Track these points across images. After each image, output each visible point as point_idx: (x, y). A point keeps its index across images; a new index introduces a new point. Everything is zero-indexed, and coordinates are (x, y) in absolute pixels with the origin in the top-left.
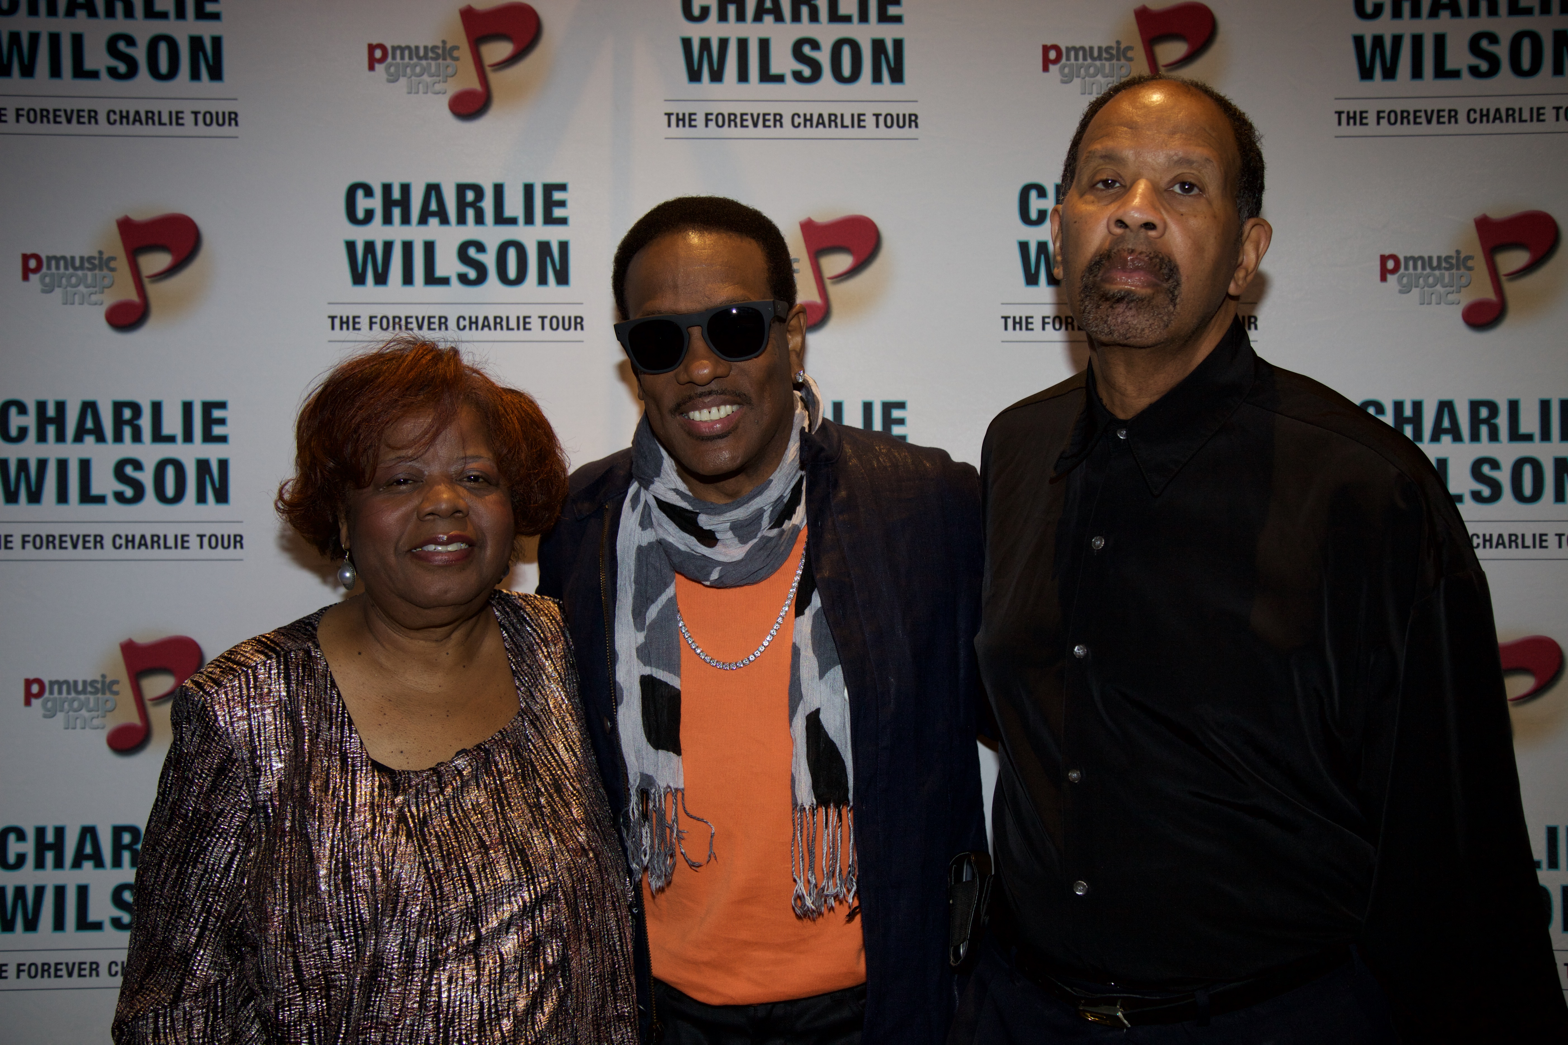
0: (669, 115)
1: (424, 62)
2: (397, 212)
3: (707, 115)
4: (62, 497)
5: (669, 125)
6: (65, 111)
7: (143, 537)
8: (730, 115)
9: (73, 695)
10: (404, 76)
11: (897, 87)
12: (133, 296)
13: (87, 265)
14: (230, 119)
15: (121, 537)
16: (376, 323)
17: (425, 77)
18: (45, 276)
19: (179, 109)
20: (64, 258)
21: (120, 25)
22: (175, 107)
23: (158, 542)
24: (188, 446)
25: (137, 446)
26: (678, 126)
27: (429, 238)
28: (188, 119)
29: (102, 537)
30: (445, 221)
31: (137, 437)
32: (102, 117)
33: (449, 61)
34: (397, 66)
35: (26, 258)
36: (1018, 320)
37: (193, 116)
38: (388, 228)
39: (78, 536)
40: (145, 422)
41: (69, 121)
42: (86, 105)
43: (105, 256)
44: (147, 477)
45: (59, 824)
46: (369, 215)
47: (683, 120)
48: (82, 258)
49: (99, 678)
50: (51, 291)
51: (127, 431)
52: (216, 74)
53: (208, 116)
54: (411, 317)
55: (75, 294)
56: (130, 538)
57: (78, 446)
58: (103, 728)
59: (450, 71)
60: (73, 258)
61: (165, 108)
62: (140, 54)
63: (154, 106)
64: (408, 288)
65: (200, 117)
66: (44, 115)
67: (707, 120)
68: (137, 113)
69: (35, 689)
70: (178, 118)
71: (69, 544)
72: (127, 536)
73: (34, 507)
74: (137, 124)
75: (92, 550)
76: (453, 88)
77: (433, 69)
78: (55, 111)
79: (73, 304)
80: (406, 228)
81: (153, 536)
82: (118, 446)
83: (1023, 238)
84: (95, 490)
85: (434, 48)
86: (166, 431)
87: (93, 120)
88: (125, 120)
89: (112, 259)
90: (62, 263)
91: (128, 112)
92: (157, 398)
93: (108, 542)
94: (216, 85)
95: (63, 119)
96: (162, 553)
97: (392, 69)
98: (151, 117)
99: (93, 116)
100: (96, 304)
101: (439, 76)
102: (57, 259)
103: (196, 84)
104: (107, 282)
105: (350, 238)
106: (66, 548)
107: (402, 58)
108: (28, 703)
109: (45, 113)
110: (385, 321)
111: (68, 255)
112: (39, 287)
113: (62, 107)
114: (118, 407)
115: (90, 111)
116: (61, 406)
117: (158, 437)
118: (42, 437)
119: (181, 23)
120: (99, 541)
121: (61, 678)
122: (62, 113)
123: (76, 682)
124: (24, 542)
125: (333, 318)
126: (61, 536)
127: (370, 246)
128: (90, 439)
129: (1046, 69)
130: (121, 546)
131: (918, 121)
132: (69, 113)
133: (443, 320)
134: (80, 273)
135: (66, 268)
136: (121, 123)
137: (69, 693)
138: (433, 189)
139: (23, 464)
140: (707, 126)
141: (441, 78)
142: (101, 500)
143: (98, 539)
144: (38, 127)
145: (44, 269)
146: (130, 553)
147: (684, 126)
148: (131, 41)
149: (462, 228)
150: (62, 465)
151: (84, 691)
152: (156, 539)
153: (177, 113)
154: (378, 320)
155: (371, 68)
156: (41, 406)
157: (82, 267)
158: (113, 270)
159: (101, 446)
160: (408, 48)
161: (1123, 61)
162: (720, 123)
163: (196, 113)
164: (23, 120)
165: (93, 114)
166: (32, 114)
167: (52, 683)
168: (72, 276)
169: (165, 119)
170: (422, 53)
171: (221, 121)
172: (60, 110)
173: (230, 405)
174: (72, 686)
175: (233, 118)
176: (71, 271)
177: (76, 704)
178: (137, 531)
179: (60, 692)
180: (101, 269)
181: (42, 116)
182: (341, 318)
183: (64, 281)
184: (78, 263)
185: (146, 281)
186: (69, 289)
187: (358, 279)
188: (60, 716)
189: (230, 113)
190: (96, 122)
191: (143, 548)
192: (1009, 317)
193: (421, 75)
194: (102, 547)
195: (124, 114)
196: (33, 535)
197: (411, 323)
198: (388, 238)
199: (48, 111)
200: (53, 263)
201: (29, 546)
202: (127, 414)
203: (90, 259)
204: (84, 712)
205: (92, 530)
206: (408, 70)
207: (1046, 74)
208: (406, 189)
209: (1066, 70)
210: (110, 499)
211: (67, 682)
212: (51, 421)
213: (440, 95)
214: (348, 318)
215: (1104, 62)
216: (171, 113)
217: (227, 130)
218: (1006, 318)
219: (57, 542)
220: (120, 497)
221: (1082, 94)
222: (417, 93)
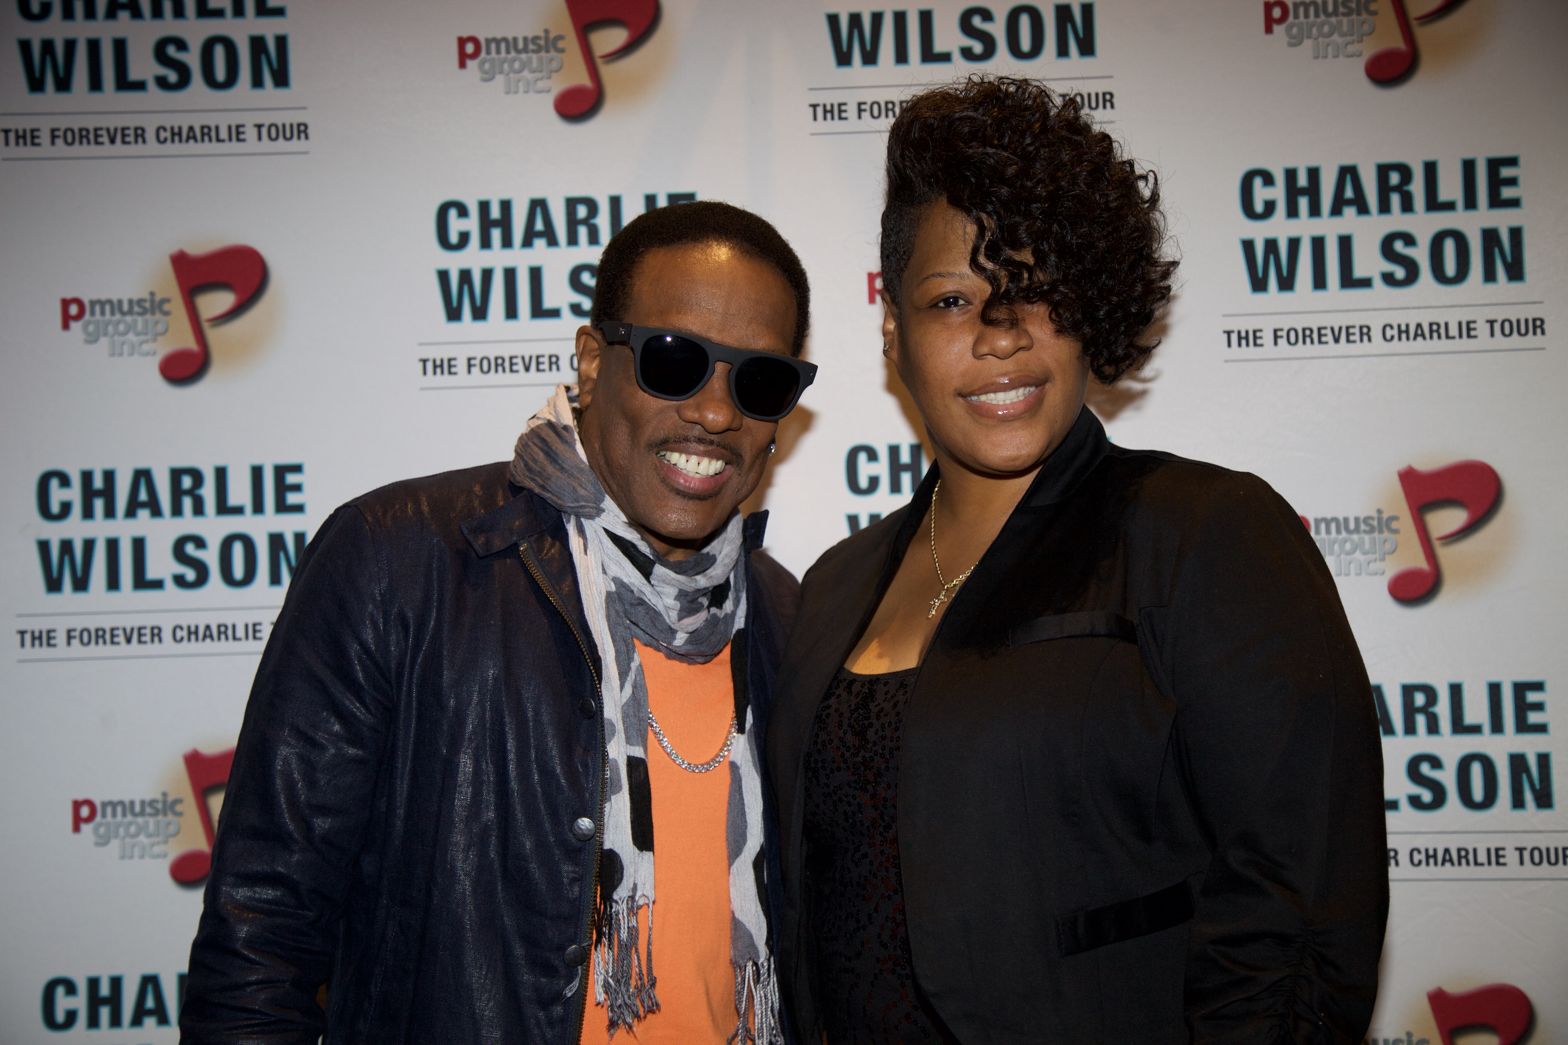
0: (814, 106)
1: (524, 56)
2: (496, 234)
3: (860, 104)
4: (113, 583)
5: (815, 118)
6: (108, 130)
7: (208, 627)
8: (887, 103)
9: (129, 818)
10: (501, 72)
11: (1088, 60)
12: (190, 343)
13: (136, 309)
14: (299, 132)
15: (181, 628)
16: (475, 365)
17: (526, 74)
18: (88, 323)
19: (240, 122)
20: (110, 302)
21: (169, 26)
22: (235, 119)
23: (225, 633)
24: (258, 518)
25: (199, 520)
26: (825, 118)
27: (535, 263)
28: (250, 133)
29: (160, 629)
30: (552, 241)
31: (199, 509)
32: (150, 135)
33: (553, 54)
34: (492, 61)
35: (66, 304)
36: (1243, 334)
37: (255, 130)
38: (486, 253)
39: (132, 630)
40: (208, 492)
41: (112, 141)
42: (132, 122)
43: (158, 298)
44: (211, 557)
45: (115, 973)
46: (464, 238)
47: (832, 111)
48: (131, 302)
49: (159, 797)
50: (96, 340)
51: (187, 503)
52: (281, 79)
53: (273, 130)
54: (516, 357)
55: (123, 343)
56: (193, 629)
57: (130, 522)
58: (165, 856)
59: (555, 65)
60: (120, 302)
61: (223, 121)
62: (192, 59)
63: (211, 120)
64: (512, 323)
65: (264, 131)
66: (83, 136)
67: (860, 111)
68: (191, 129)
69: (85, 812)
70: (238, 133)
71: (121, 639)
72: (189, 628)
73: (81, 596)
74: (192, 142)
75: (149, 645)
76: (558, 85)
77: (535, 64)
78: (96, 130)
79: (121, 354)
80: (507, 252)
81: (219, 626)
82: (177, 521)
83: (1247, 236)
84: (151, 574)
85: (535, 39)
86: (233, 500)
87: (140, 140)
88: (177, 138)
89: (166, 301)
90: (108, 308)
91: (180, 128)
92: (221, 463)
93: (167, 634)
94: (282, 92)
95: (105, 139)
96: (231, 645)
97: (487, 66)
98: (207, 133)
99: (140, 134)
100: (147, 354)
101: (541, 71)
102: (102, 303)
103: (258, 92)
104: (160, 328)
105: (443, 266)
106: (118, 643)
107: (498, 52)
108: (76, 829)
109: (84, 133)
110: (485, 363)
111: (115, 298)
112: (81, 336)
113: (104, 125)
114: (176, 475)
115: (136, 129)
116: (109, 476)
117: (224, 508)
118: (88, 513)
119: (239, 21)
120: (156, 633)
121: (115, 798)
122: (104, 133)
123: (132, 803)
124: (69, 638)
125: (424, 361)
126: (112, 630)
127: (465, 276)
128: (144, 514)
129: (1269, 30)
130: (182, 639)
131: (1115, 100)
132: (112, 131)
133: (554, 359)
134: (129, 318)
135: (113, 313)
136: (173, 141)
137: (124, 815)
138: (538, 205)
139: (67, 546)
140: (860, 117)
141: (544, 74)
142: (158, 584)
143: (156, 631)
144: (78, 150)
145: (87, 316)
146: (194, 647)
147: (833, 118)
148: (181, 45)
149: (573, 249)
150: (113, 545)
151: (142, 813)
152: (223, 629)
153: (238, 127)
154: (477, 362)
155: (462, 65)
156: (87, 477)
157: (130, 312)
158: (167, 314)
159: (157, 521)
160: (505, 40)
161: (1364, 16)
162: (876, 113)
163: (259, 127)
164: (59, 142)
165: (139, 132)
166: (69, 135)
167: (104, 805)
168: (119, 322)
169: (224, 134)
170: (521, 45)
171: (288, 135)
172: (101, 129)
173: (306, 468)
174: (128, 808)
175: (302, 130)
176: (118, 316)
177: (133, 829)
178: (201, 620)
179: (114, 815)
180: (153, 313)
181: (81, 137)
182: (434, 361)
183: (110, 329)
184: (126, 307)
185: (206, 326)
186: (116, 338)
187: (453, 314)
188: (115, 843)
189: (299, 125)
190: (144, 141)
191: (208, 640)
192: (1233, 332)
193: (520, 71)
194: (160, 640)
195: (176, 130)
196: (79, 628)
197: (516, 364)
198: (487, 265)
199: (88, 131)
200: (98, 308)
201: (75, 642)
202: (187, 482)
203: (140, 302)
204: (142, 838)
205: (149, 621)
206: (506, 66)
207: (1269, 37)
208: (506, 206)
209: (1295, 30)
210: (169, 584)
211: (121, 803)
212: (99, 493)
213: (543, 95)
214: (442, 361)
215: (1340, 18)
216: (230, 128)
217: (295, 145)
218: (1229, 333)
219: (108, 636)
220: (180, 581)
221: (1316, 57)
222: (516, 92)
